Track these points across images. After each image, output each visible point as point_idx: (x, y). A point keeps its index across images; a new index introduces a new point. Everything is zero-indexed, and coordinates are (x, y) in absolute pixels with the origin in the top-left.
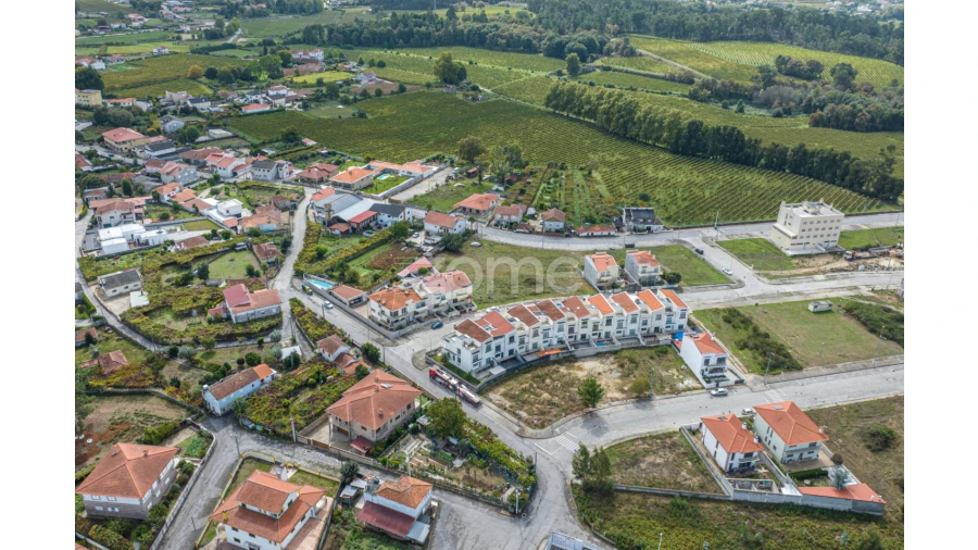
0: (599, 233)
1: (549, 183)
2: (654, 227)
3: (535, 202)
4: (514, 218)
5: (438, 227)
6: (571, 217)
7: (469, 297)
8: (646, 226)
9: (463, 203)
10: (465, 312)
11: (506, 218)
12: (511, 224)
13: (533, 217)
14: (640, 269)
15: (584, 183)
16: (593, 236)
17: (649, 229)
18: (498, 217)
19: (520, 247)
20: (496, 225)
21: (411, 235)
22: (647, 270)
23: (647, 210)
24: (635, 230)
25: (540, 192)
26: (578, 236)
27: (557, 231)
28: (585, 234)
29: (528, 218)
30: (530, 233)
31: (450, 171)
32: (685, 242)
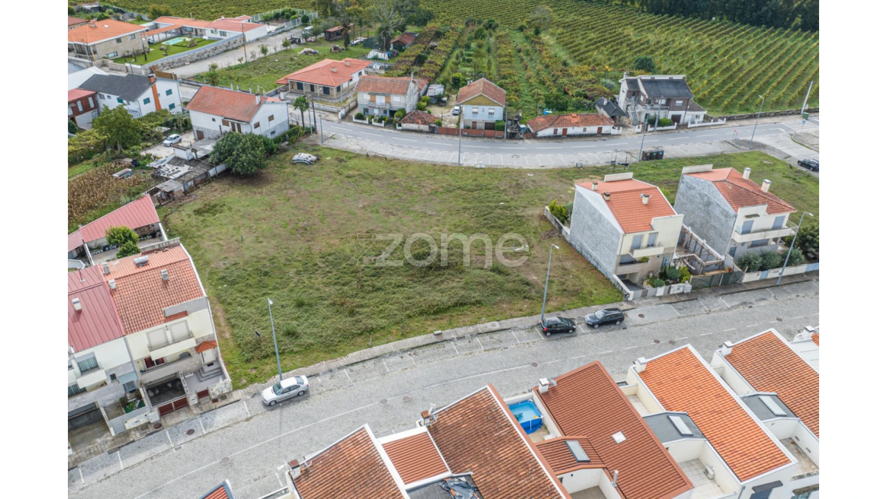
0: (578, 130)
1: (468, 47)
2: (687, 116)
3: (445, 74)
4: (397, 101)
5: (219, 120)
6: (514, 98)
7: (203, 346)
8: (671, 113)
9: (298, 75)
10: (183, 404)
11: (380, 100)
12: (392, 113)
13: (439, 101)
14: (740, 222)
15: (529, 48)
16: (566, 136)
17: (676, 119)
18: (364, 98)
19: (407, 164)
20: (360, 117)
21: (158, 140)
22: (757, 224)
23: (671, 81)
24: (652, 122)
25: (453, 59)
26: (534, 136)
27: (490, 126)
28: (549, 131)
29: (429, 103)
30: (432, 131)
31: (297, 33)
32: (764, 146)
